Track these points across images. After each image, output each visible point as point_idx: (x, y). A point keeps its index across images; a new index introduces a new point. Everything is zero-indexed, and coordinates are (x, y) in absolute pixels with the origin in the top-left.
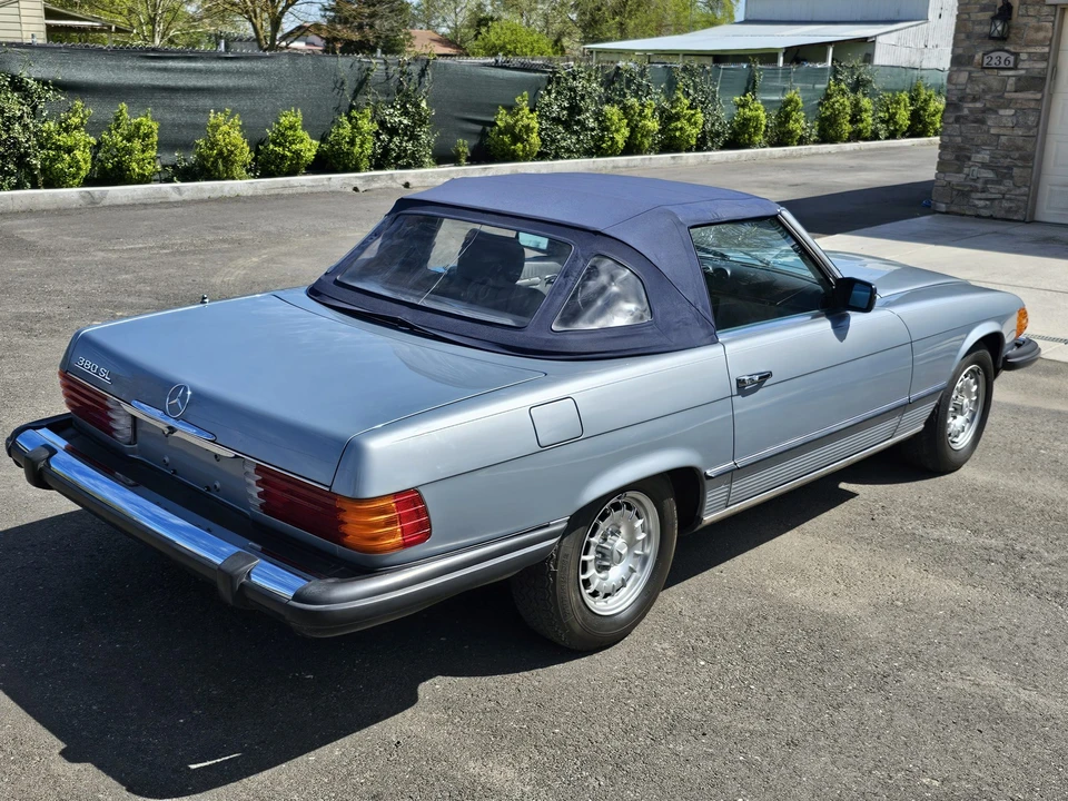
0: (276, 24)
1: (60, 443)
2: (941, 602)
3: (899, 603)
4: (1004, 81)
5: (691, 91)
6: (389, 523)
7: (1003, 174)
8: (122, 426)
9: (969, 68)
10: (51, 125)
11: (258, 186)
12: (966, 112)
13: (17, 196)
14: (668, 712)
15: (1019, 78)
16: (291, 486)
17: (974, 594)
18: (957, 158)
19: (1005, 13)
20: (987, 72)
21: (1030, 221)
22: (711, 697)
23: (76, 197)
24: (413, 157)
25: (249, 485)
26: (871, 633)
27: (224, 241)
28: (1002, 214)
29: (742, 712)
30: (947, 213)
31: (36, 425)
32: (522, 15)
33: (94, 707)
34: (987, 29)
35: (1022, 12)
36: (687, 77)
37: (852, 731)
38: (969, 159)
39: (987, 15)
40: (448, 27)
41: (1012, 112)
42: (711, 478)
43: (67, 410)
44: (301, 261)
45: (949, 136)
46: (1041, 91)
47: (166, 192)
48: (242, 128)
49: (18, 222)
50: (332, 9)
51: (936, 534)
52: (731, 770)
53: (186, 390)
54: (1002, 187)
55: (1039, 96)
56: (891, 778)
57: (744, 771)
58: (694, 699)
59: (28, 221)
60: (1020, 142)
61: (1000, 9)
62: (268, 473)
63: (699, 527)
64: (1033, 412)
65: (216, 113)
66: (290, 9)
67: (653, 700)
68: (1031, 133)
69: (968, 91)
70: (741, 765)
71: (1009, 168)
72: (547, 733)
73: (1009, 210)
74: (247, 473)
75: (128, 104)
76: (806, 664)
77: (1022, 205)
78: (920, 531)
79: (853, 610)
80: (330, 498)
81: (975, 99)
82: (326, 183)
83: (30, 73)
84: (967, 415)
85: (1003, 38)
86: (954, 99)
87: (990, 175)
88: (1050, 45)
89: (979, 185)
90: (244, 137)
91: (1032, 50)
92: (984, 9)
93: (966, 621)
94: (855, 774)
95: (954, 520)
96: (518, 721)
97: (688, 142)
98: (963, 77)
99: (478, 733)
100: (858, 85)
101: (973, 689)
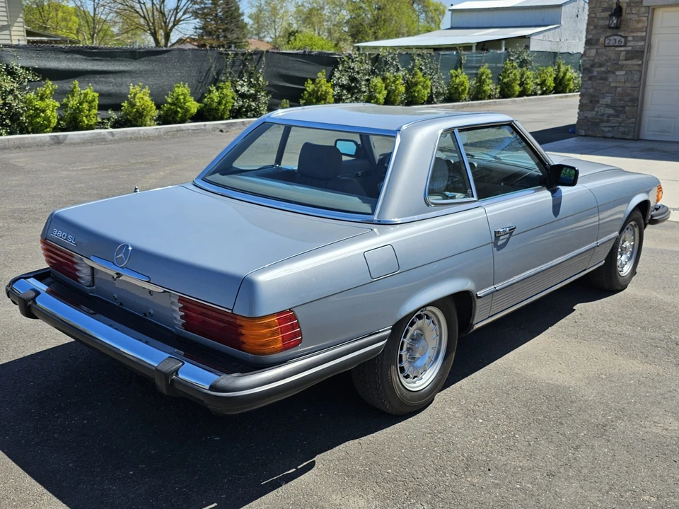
0: (167, 37)
1: (42, 287)
2: (630, 375)
3: (603, 376)
4: (618, 53)
5: (423, 68)
6: (274, 334)
7: (619, 111)
8: (84, 274)
9: (596, 47)
10: (32, 95)
11: (162, 130)
12: (595, 73)
13: (11, 139)
14: (463, 455)
15: (628, 52)
16: (204, 311)
17: (651, 369)
18: (591, 102)
19: (618, 11)
20: (608, 48)
21: (637, 139)
22: (490, 444)
23: (48, 139)
24: (256, 112)
25: (174, 310)
26: (589, 397)
27: (142, 163)
28: (620, 135)
29: (513, 454)
30: (585, 136)
31: (26, 277)
32: (315, 30)
33: (71, 465)
34: (607, 23)
35: (628, 11)
36: (420, 60)
37: (590, 465)
38: (598, 102)
39: (607, 14)
40: (271, 37)
41: (624, 72)
42: (480, 297)
43: (46, 266)
44: (190, 173)
45: (585, 88)
46: (642, 59)
47: (104, 135)
48: (151, 95)
49: (13, 155)
50: (200, 29)
51: (619, 330)
52: (513, 495)
53: (128, 246)
54: (619, 119)
55: (640, 62)
56: (622, 497)
57: (522, 495)
58: (479, 446)
59: (18, 154)
60: (629, 91)
61: (615, 10)
62: (187, 302)
63: (472, 330)
64: (663, 252)
65: (134, 86)
66: (176, 27)
67: (451, 448)
68: (636, 85)
69: (596, 61)
70: (519, 491)
71: (623, 107)
72: (383, 473)
73: (624, 133)
74: (172, 303)
75: (79, 82)
76: (550, 419)
77: (632, 129)
78: (608, 329)
79: (573, 382)
80: (232, 317)
81: (601, 66)
82: (203, 127)
83: (17, 63)
84: (628, 254)
85: (617, 27)
86: (588, 66)
87: (611, 111)
88: (646, 31)
89: (605, 118)
90: (152, 100)
91: (635, 34)
92: (604, 10)
93: (649, 386)
94: (596, 495)
95: (628, 321)
96: (362, 465)
97: (422, 99)
98: (593, 52)
99: (336, 474)
100: (523, 63)
101: (664, 433)
